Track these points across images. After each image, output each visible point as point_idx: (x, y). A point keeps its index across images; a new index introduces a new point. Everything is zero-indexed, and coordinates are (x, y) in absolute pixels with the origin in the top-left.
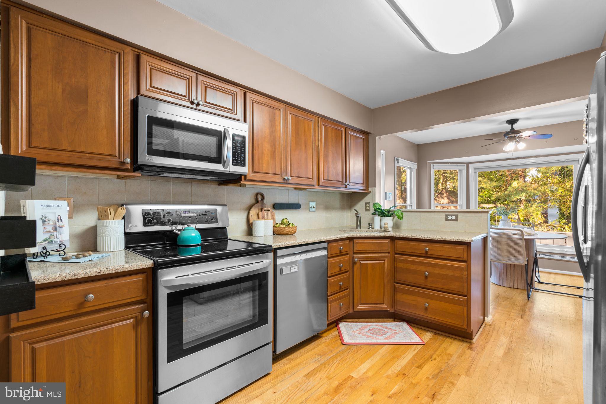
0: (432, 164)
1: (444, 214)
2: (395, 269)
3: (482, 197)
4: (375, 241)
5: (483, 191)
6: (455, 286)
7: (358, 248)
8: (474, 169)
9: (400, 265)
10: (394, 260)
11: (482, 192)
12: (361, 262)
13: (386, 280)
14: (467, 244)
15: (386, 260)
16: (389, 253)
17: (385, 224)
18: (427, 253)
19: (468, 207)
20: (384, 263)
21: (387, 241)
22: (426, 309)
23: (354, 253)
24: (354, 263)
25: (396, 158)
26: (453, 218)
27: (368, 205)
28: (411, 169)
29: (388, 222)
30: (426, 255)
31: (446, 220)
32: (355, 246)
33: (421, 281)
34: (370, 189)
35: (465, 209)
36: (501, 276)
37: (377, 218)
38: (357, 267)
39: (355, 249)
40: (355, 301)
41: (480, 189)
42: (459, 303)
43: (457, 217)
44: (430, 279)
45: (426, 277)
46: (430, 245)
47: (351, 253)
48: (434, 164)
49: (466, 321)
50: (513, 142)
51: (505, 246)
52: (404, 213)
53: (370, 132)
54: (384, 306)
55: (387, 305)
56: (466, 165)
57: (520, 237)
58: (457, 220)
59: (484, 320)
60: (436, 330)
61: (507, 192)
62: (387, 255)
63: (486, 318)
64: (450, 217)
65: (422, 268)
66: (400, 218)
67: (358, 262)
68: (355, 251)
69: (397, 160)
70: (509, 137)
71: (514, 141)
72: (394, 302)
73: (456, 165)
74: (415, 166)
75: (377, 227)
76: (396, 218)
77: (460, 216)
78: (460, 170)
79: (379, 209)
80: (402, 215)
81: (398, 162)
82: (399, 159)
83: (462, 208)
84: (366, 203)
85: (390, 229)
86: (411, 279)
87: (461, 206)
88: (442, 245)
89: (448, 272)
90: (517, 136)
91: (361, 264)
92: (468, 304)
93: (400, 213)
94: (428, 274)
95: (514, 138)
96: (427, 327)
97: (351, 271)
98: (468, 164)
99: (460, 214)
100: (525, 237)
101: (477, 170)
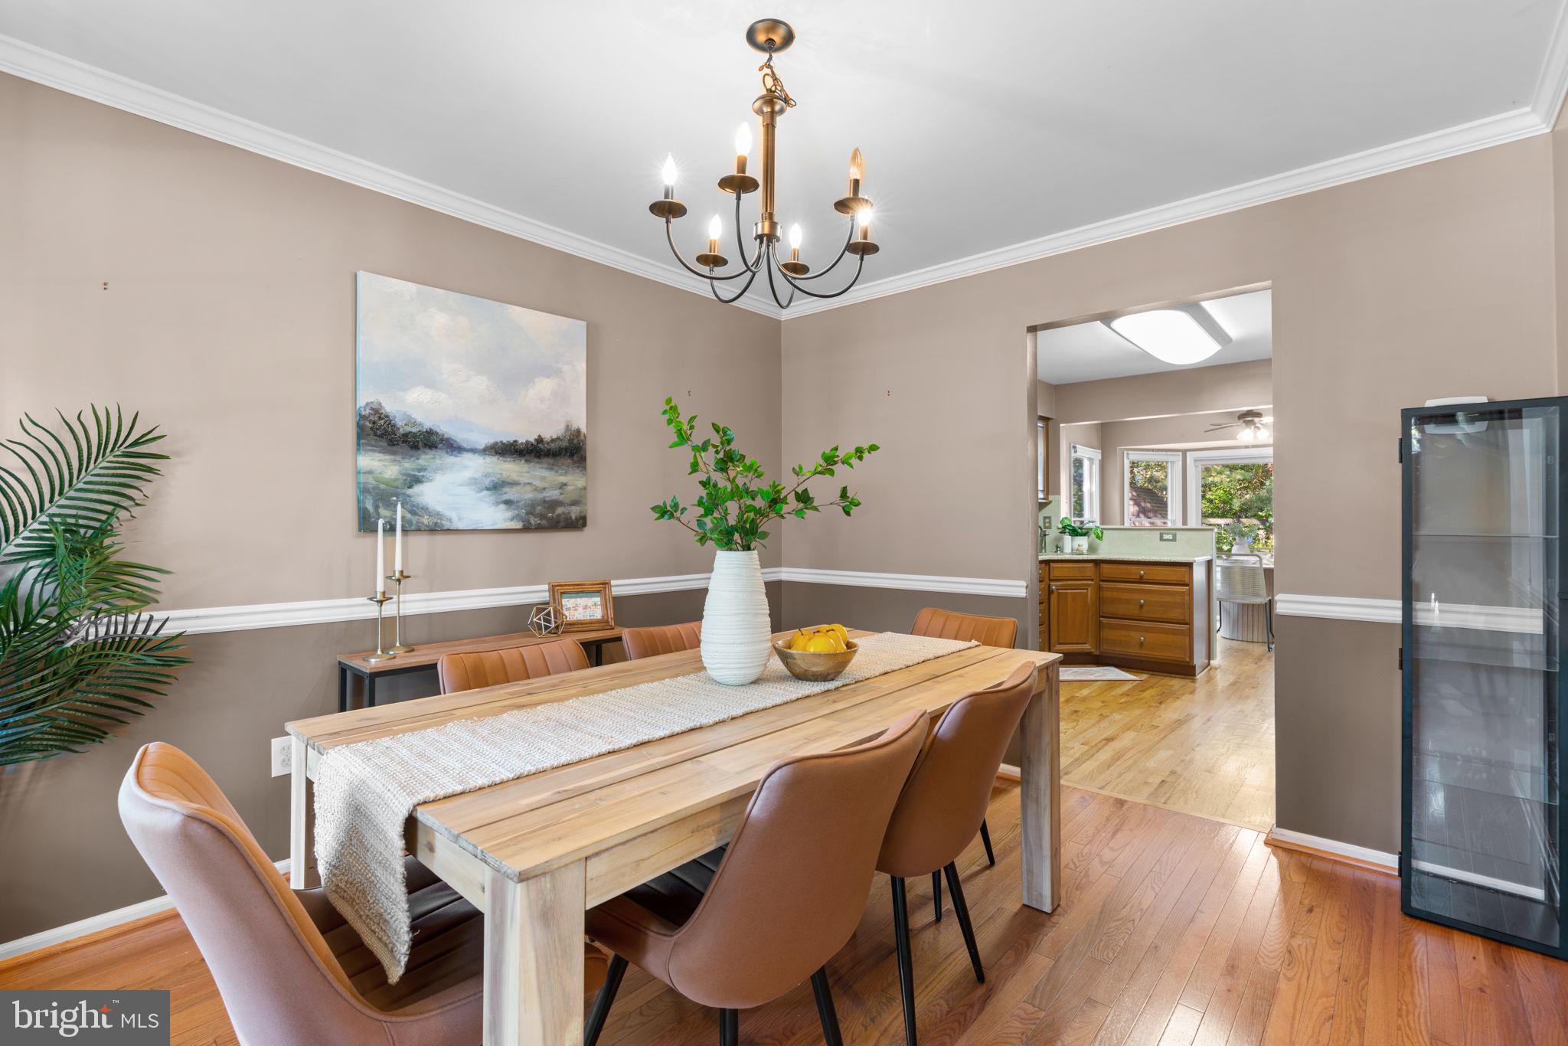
0: (1125, 452)
1: (1158, 533)
2: (1100, 600)
3: (1211, 501)
4: (1076, 565)
5: (1214, 489)
6: (1175, 614)
7: (1055, 574)
8: (1195, 461)
9: (1107, 594)
10: (1100, 588)
11: (1210, 490)
12: (1060, 591)
13: (1090, 614)
14: (1189, 565)
15: (1090, 588)
16: (1092, 580)
17: (1079, 546)
18: (1141, 577)
19: (1185, 522)
20: (1087, 593)
21: (1090, 565)
22: (1141, 644)
23: (1050, 580)
24: (1050, 592)
25: (1072, 445)
26: (1170, 537)
27: (1047, 520)
28: (1091, 460)
29: (1083, 542)
30: (1141, 580)
31: (1161, 540)
32: (1051, 571)
33: (1134, 611)
34: (1051, 498)
35: (1179, 525)
36: (1235, 625)
37: (1067, 538)
38: (1054, 597)
39: (1051, 575)
40: (1052, 640)
41: (1206, 487)
42: (1181, 633)
43: (1175, 536)
44: (1145, 608)
45: (1141, 606)
46: (1146, 568)
47: (1047, 579)
48: (1130, 452)
49: (1188, 652)
50: (1250, 428)
51: (1238, 578)
52: (1104, 531)
53: (1051, 417)
54: (1087, 647)
55: (1091, 645)
56: (1180, 453)
57: (1258, 566)
58: (1174, 540)
59: (1209, 664)
60: (1153, 671)
61: (1263, 493)
62: (1090, 582)
63: (1211, 661)
64: (1165, 537)
65: (1136, 596)
66: (1099, 538)
67: (1055, 592)
68: (1051, 578)
69: (1074, 447)
70: (1245, 421)
71: (1253, 427)
72: (1099, 641)
73: (1164, 453)
74: (1097, 455)
75: (1067, 549)
76: (1093, 536)
77: (1179, 534)
78: (1171, 462)
79: (1069, 525)
80: (1102, 533)
81: (1076, 452)
82: (1077, 446)
83: (1175, 524)
84: (1045, 518)
85: (1085, 552)
86: (1122, 609)
87: (1174, 522)
88: (1159, 568)
89: (1168, 599)
90: (1256, 420)
91: (1059, 593)
92: (1190, 634)
93: (1099, 532)
94: (1144, 603)
95: (1252, 422)
96: (1140, 669)
97: (1047, 602)
98: (1184, 452)
99: (1178, 533)
100: (1264, 566)
101: (1199, 462)
